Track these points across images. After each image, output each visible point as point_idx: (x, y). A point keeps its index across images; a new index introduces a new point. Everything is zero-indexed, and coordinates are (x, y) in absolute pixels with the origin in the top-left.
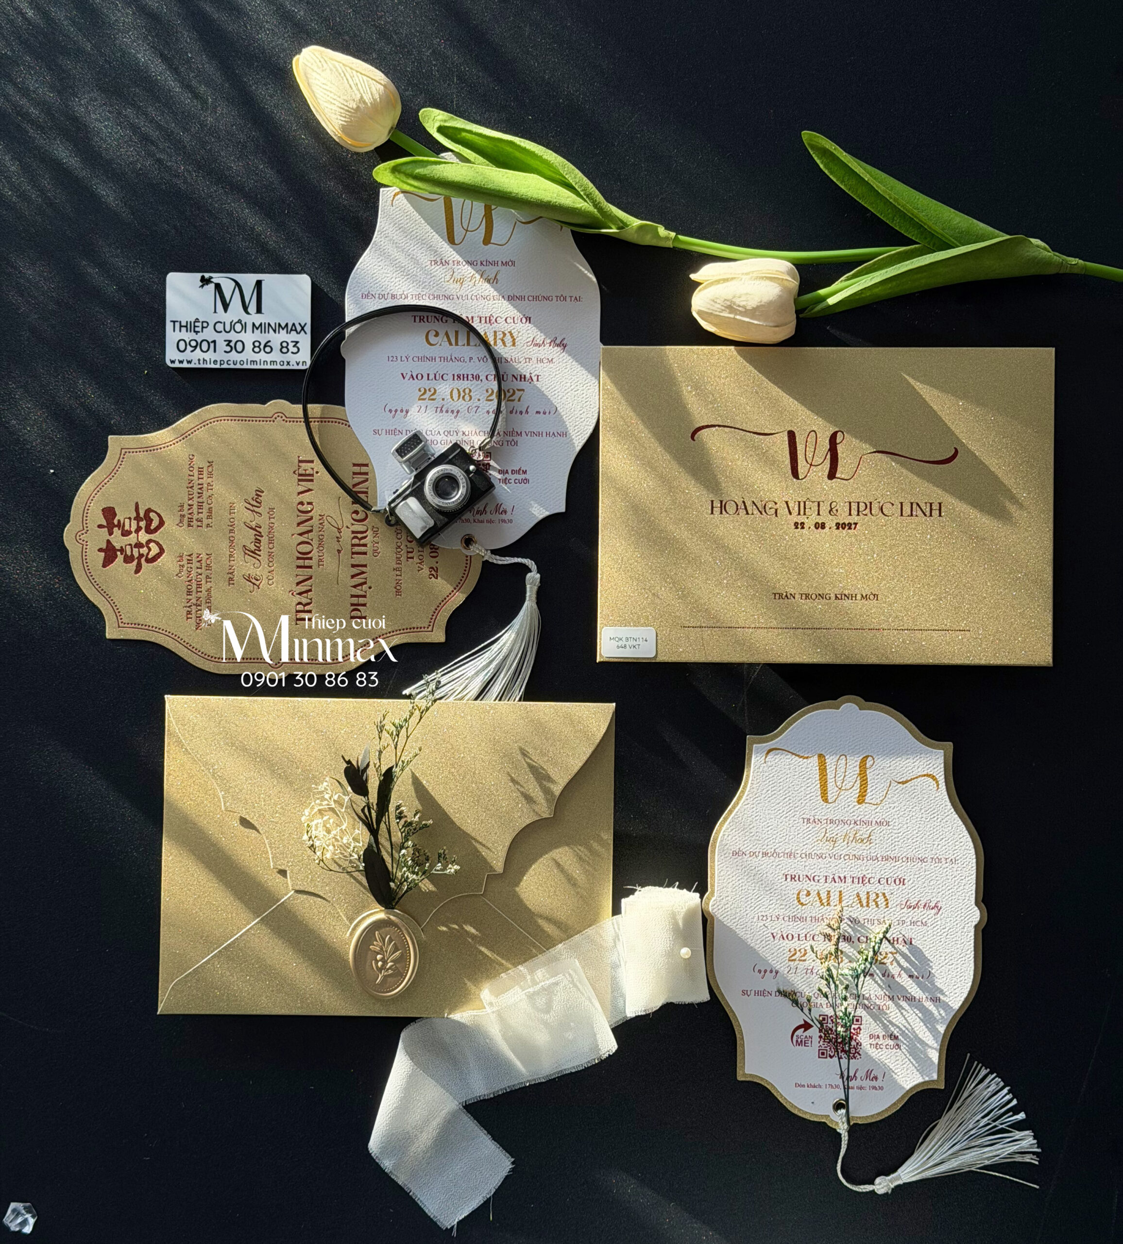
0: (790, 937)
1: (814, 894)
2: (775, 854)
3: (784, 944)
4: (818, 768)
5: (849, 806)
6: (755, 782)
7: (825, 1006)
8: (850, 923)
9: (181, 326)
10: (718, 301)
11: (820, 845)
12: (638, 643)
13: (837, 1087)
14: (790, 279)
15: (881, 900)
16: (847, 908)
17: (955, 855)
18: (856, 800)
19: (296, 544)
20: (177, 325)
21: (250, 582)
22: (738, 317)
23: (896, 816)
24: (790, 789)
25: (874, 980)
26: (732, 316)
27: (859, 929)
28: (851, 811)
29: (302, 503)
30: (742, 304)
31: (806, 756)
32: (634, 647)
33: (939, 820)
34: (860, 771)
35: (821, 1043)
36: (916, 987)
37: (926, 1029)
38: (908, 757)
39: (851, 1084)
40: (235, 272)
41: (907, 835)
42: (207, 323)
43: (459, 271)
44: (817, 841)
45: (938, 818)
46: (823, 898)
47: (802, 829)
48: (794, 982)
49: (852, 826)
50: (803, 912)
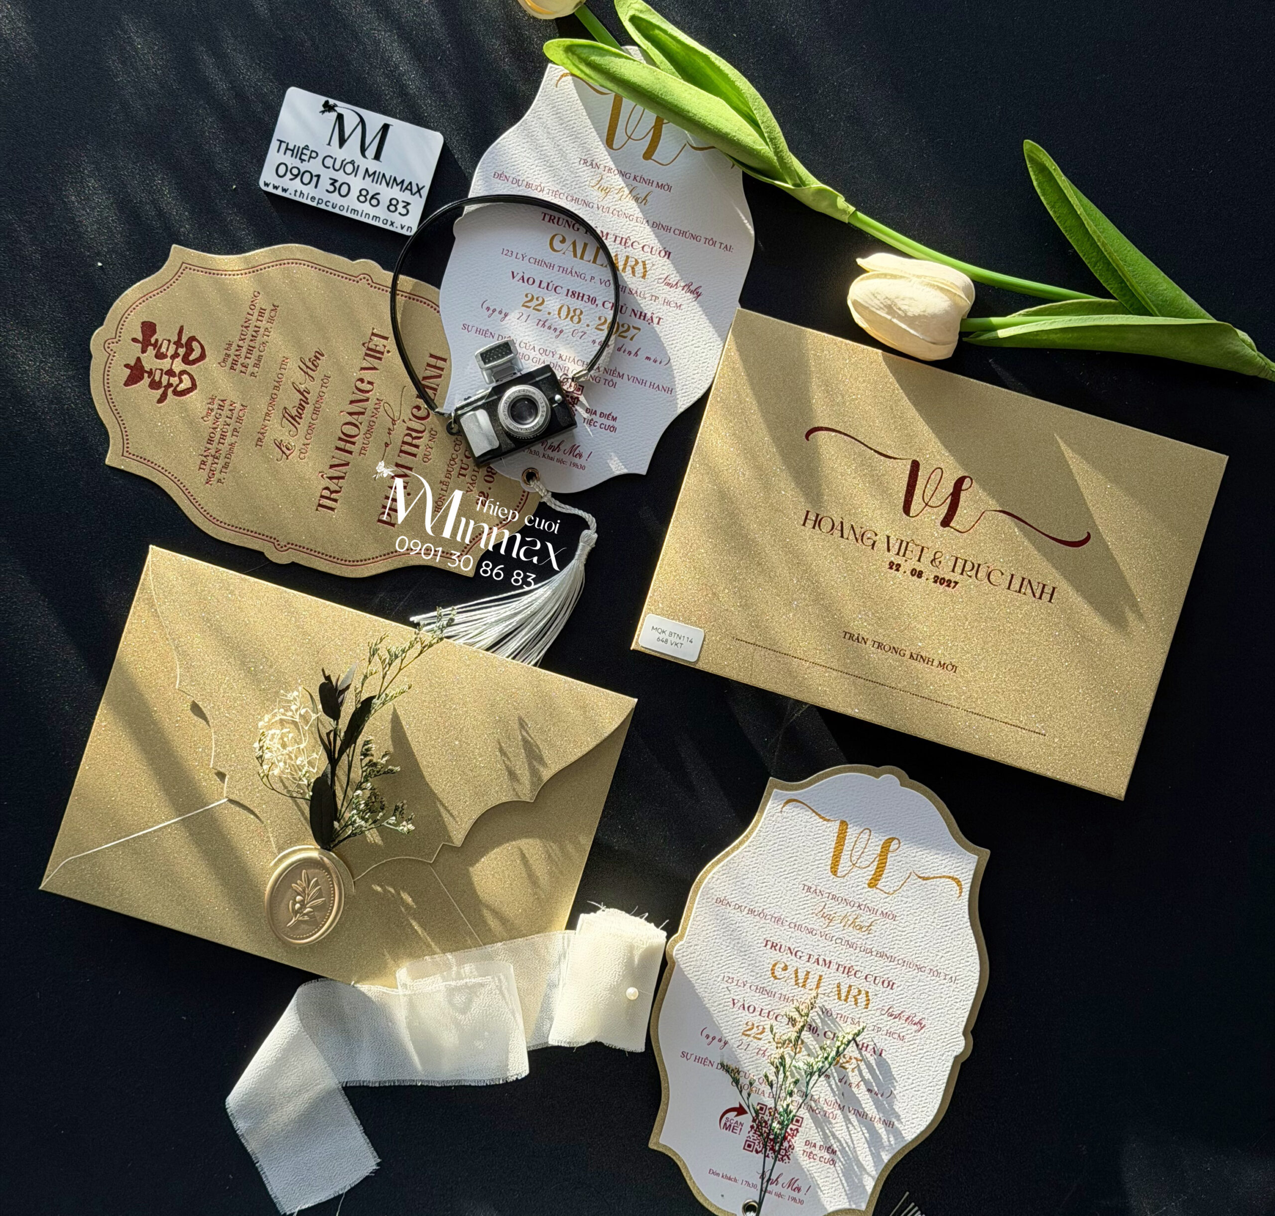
0: (751, 1009)
1: (791, 970)
2: (762, 914)
3: (743, 1015)
4: (836, 835)
5: (858, 886)
6: (764, 830)
7: (767, 1095)
8: (821, 1013)
9: (287, 149)
10: (879, 297)
11: (814, 919)
12: (681, 641)
13: (754, 1186)
14: (963, 296)
15: (862, 998)
16: (822, 996)
17: (957, 974)
18: (867, 882)
19: (342, 423)
20: (284, 146)
21: (281, 449)
22: (895, 321)
23: (904, 913)
24: (799, 849)
25: (829, 1083)
26: (889, 317)
27: (829, 1022)
28: (859, 893)
29: (362, 380)
30: (903, 307)
31: (827, 818)
32: (676, 644)
33: (951, 930)
34: (882, 852)
35: (751, 1134)
36: (872, 1103)
37: (869, 1153)
38: (938, 852)
39: (770, 1188)
40: (364, 108)
41: (912, 936)
42: (317, 154)
43: (608, 179)
44: (813, 913)
45: (950, 928)
46: (799, 977)
47: (799, 896)
48: (740, 1059)
49: (854, 908)
50: (774, 986)
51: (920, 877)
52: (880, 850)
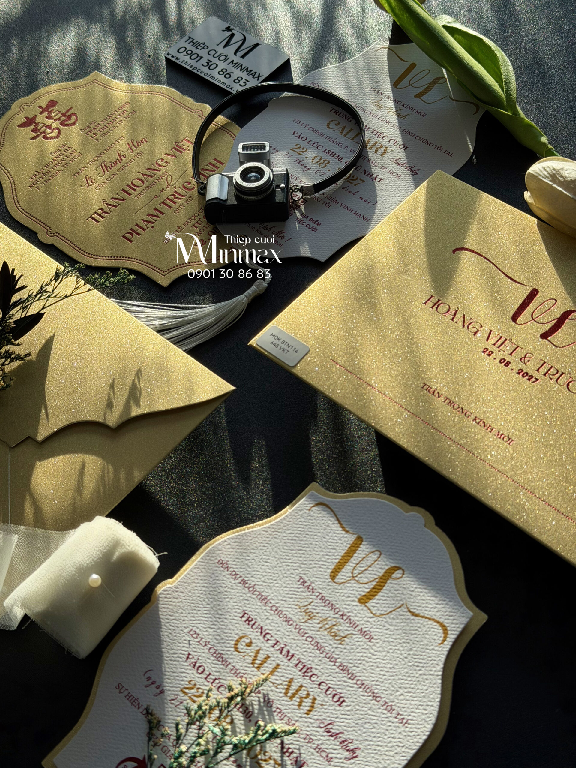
0: (201, 669)
1: (254, 648)
2: (252, 588)
3: (190, 672)
4: (349, 546)
5: (349, 597)
6: (288, 519)
8: (262, 700)
9: (192, 41)
11: (296, 611)
12: (289, 349)
15: (307, 703)
16: (271, 684)
18: (359, 597)
19: (135, 178)
21: (87, 181)
23: (382, 638)
24: (311, 546)
27: (266, 713)
28: (347, 603)
31: (347, 529)
32: (284, 350)
33: (420, 672)
34: (383, 576)
38: (437, 595)
41: (380, 663)
42: (208, 48)
43: (385, 101)
44: (297, 605)
45: (420, 670)
46: (258, 658)
47: (292, 586)
48: (167, 714)
49: (337, 616)
50: (231, 656)
51: (410, 611)
52: (382, 573)
